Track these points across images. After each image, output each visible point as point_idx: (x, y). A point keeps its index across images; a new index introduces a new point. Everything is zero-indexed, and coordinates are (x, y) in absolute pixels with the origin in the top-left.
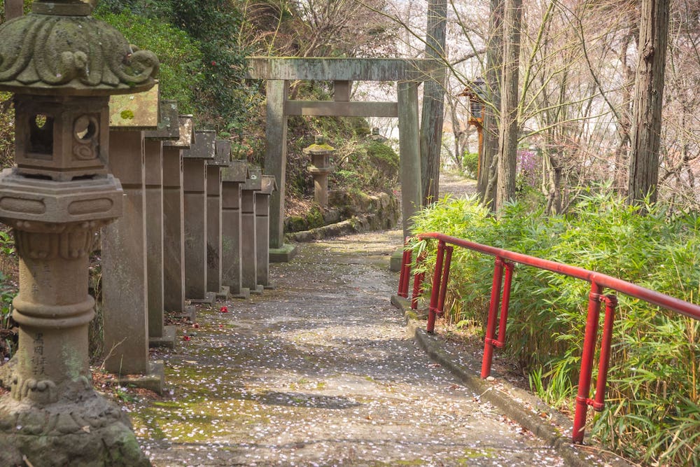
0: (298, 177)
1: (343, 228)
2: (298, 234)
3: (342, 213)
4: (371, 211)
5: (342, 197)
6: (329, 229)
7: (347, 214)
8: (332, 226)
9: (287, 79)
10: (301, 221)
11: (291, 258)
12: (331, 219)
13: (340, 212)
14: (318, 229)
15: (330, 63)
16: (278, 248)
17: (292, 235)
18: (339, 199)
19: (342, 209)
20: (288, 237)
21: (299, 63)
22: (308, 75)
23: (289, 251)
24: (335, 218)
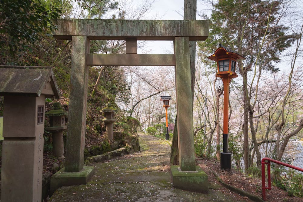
0: (97, 125)
1: (122, 152)
2: (96, 157)
3: (120, 144)
4: (133, 142)
5: (120, 135)
6: (115, 153)
7: (123, 144)
8: (116, 151)
9: (89, 35)
10: (98, 149)
11: (89, 180)
12: (115, 147)
13: (119, 143)
14: (109, 153)
15: (123, 23)
16: (78, 171)
17: (92, 158)
18: (119, 136)
19: (120, 142)
20: (89, 160)
21: (98, 23)
22: (105, 31)
23: (88, 174)
24: (117, 146)
